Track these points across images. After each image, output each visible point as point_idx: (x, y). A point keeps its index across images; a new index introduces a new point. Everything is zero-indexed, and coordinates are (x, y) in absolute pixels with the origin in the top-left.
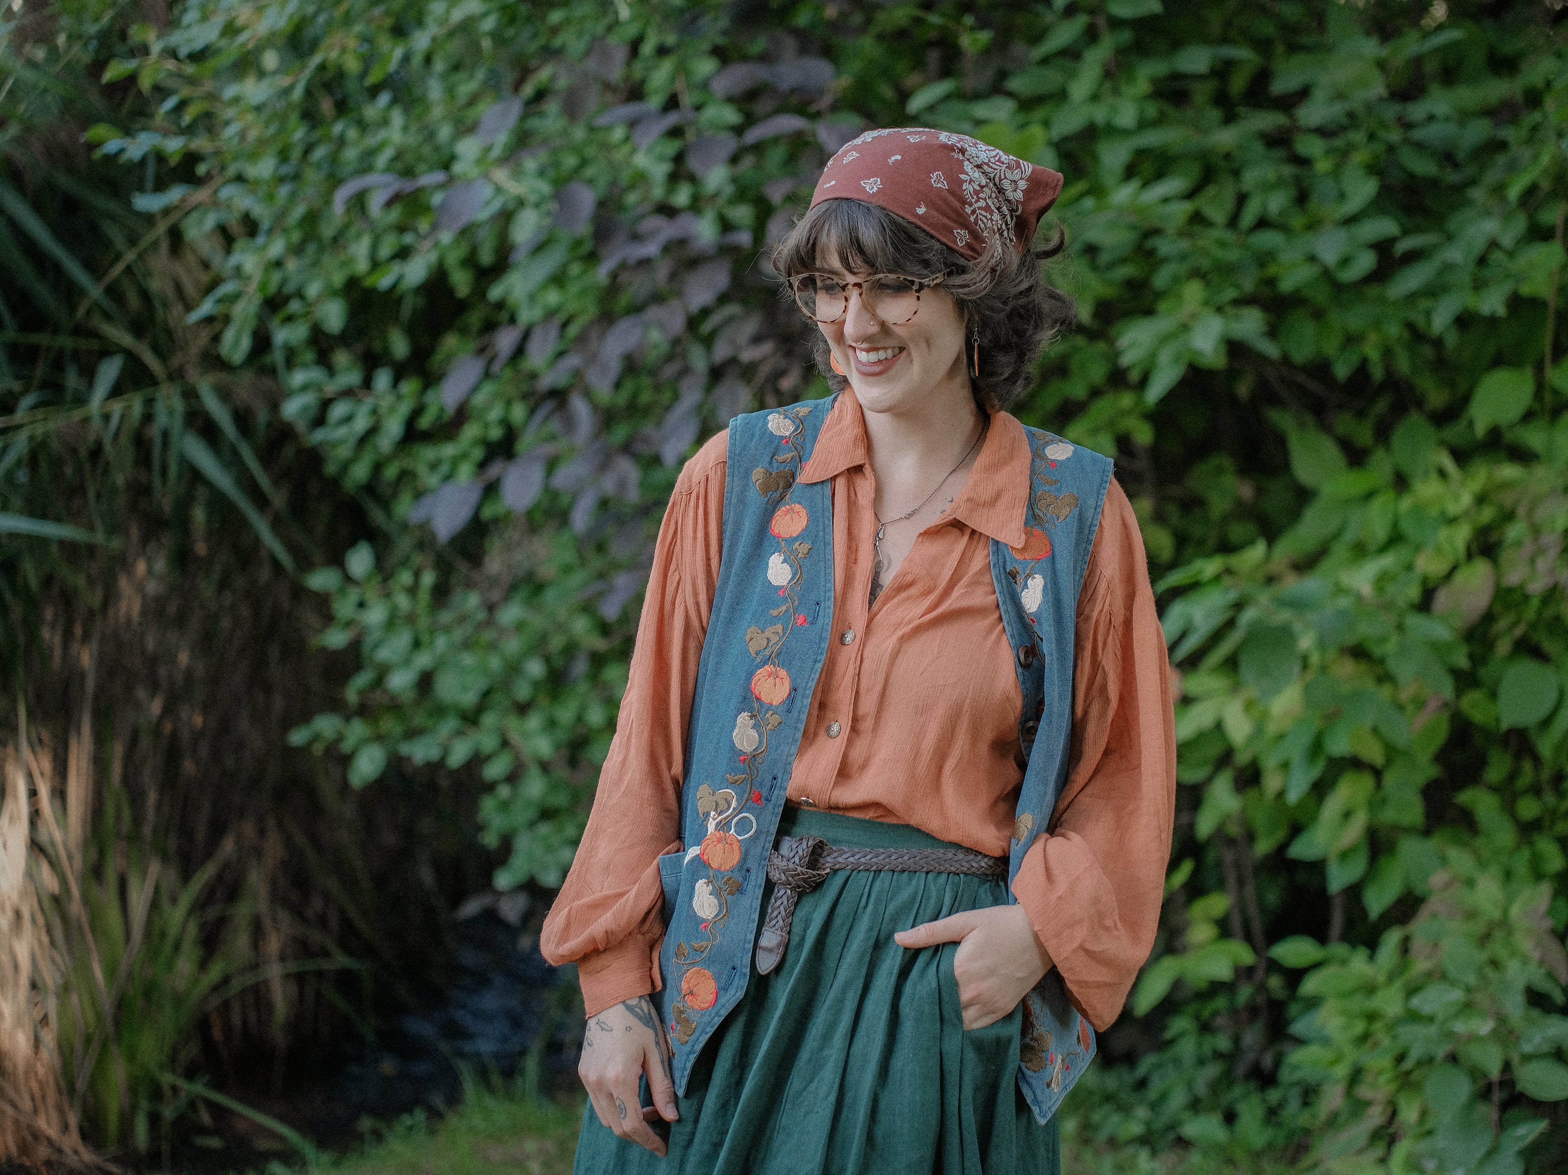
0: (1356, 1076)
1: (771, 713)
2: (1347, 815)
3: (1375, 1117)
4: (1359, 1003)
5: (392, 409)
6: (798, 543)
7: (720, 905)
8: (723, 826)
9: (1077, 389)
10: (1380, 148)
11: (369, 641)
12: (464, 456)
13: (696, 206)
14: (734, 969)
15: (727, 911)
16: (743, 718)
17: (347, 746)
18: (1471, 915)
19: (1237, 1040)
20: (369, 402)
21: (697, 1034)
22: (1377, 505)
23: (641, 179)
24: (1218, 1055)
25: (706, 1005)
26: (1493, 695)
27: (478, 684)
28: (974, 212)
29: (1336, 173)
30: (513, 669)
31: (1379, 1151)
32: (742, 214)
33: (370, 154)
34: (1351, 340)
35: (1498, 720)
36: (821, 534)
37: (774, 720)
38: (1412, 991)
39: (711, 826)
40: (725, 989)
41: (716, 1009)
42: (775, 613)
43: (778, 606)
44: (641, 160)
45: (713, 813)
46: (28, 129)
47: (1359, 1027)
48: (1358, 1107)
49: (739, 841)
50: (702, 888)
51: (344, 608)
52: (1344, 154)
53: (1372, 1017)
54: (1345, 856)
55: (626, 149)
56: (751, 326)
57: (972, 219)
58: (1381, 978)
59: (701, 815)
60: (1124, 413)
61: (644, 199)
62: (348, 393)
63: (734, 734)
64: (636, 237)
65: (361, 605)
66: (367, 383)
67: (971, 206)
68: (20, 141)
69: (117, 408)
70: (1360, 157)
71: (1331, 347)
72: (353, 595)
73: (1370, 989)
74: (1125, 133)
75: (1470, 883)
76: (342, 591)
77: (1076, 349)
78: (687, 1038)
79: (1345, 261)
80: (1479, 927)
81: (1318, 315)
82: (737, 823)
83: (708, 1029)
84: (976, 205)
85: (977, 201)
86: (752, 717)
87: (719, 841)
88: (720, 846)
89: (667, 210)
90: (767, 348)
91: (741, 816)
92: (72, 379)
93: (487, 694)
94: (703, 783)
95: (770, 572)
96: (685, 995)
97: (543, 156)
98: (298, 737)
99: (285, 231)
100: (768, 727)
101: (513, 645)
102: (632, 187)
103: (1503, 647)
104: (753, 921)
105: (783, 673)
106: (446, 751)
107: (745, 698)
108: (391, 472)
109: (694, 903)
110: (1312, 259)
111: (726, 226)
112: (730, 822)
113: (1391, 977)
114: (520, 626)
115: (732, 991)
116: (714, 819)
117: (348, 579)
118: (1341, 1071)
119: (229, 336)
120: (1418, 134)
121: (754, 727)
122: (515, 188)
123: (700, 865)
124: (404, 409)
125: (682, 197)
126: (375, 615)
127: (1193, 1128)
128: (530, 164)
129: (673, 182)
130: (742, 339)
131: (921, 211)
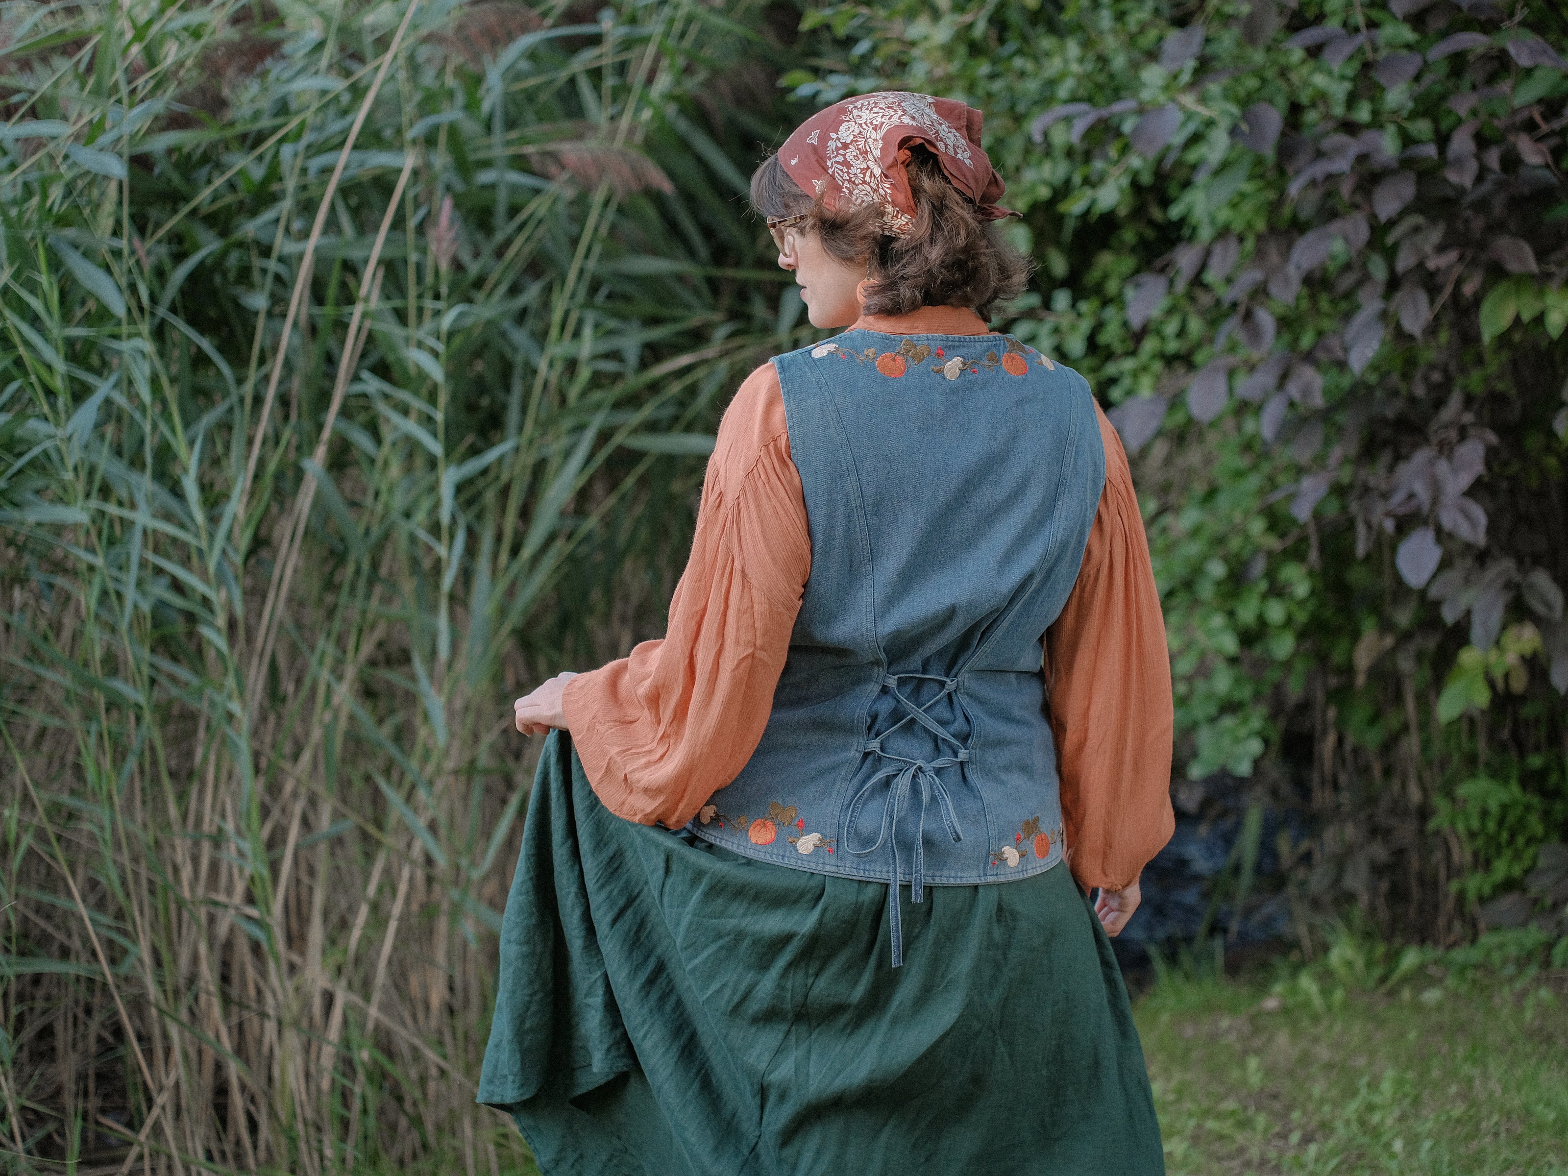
5: (1073, 328)
12: (1144, 369)
13: (1377, 122)
20: (1051, 321)
23: (1321, 98)
32: (1422, 128)
33: (1052, 83)
44: (1320, 80)
46: (716, 72)
55: (1305, 69)
56: (1435, 236)
61: (1326, 117)
62: (1029, 314)
64: (1319, 155)
66: (1047, 304)
68: (709, 84)
89: (1350, 128)
90: (1452, 256)
92: (759, 309)
97: (1225, 81)
101: (1192, 550)
102: (1313, 105)
111: (1407, 140)
114: (1195, 532)
122: (1205, 112)
124: (1085, 326)
125: (1363, 114)
128: (1214, 88)
129: (1351, 100)
130: (1428, 249)
131: (793, 162)
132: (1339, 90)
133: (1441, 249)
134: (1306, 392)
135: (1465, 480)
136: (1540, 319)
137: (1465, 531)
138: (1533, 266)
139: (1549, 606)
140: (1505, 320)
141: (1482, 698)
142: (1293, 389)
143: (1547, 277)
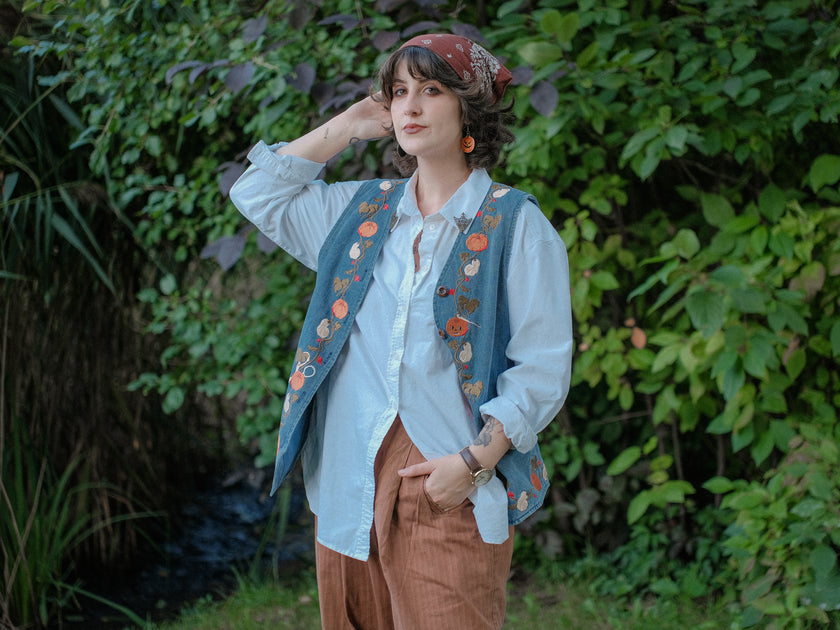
0: (761, 552)
2: (741, 408)
3: (773, 575)
4: (761, 512)
5: (185, 196)
9: (581, 174)
10: (752, 34)
11: (175, 330)
12: (228, 222)
13: (371, 76)
16: (324, 321)
17: (161, 391)
18: (820, 461)
19: (669, 536)
20: (172, 192)
22: (755, 234)
23: (337, 62)
24: (661, 545)
26: (827, 337)
27: (240, 351)
29: (729, 47)
30: (261, 342)
31: (777, 594)
33: (174, 52)
34: (741, 141)
35: (831, 353)
38: (791, 505)
42: (347, 272)
44: (336, 51)
47: (762, 525)
48: (763, 570)
51: (159, 311)
52: (734, 37)
53: (768, 520)
54: (741, 431)
55: (327, 45)
57: (474, 69)
58: (773, 498)
60: (612, 186)
61: (340, 72)
62: (160, 188)
64: (337, 93)
65: (169, 309)
66: (170, 183)
69: (17, 202)
70: (741, 39)
71: (730, 146)
72: (165, 304)
73: (767, 505)
74: (613, 27)
75: (819, 443)
76: (157, 302)
77: (586, 150)
79: (741, 95)
80: (826, 467)
81: (722, 128)
85: (477, 63)
89: (353, 78)
93: (245, 357)
95: (351, 251)
97: (280, 50)
98: (132, 387)
99: (124, 96)
101: (259, 329)
102: (332, 66)
103: (829, 310)
105: (346, 304)
106: (225, 389)
108: (172, 235)
110: (722, 94)
113: (778, 497)
114: (262, 318)
117: (161, 294)
118: (753, 550)
119: (93, 157)
120: (773, 26)
121: (328, 326)
122: (270, 67)
124: (193, 195)
125: (363, 71)
126: (179, 314)
127: (657, 586)
128: (273, 54)
129: (356, 63)
131: (449, 56)
132: (348, 57)
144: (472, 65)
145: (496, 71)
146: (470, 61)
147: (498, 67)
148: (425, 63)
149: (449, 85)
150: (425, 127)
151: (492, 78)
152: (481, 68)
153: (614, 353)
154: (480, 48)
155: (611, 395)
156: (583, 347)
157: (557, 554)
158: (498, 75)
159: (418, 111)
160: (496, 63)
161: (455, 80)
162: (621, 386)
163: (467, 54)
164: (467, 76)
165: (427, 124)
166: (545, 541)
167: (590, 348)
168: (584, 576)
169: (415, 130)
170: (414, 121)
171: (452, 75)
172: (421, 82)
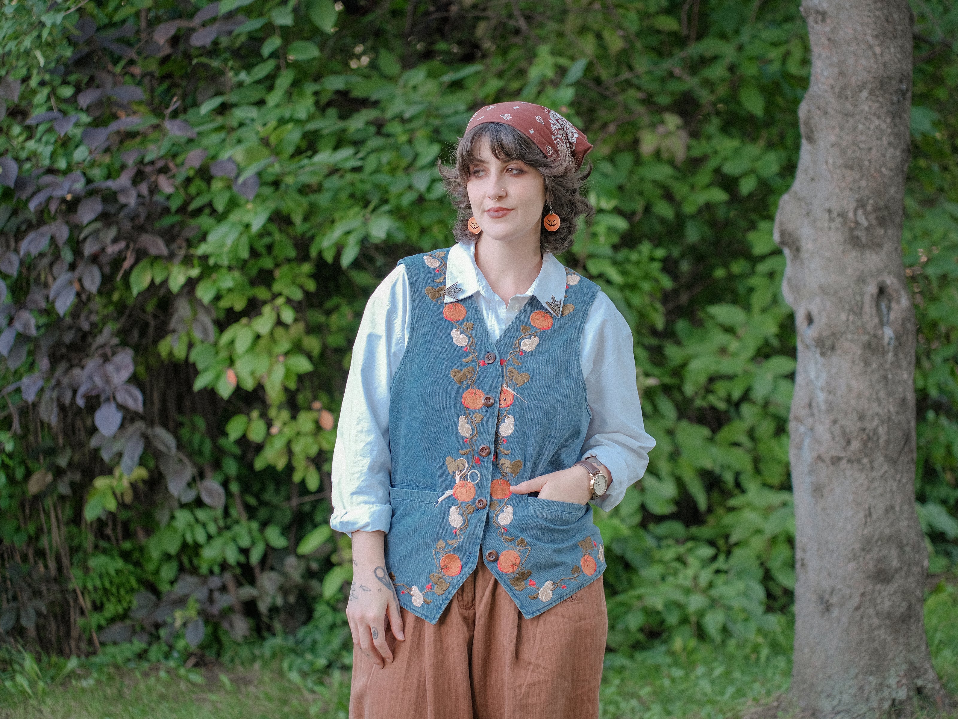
1: (476, 414)
6: (465, 323)
7: (464, 519)
8: (464, 478)
13: (70, 170)
14: (470, 553)
15: (467, 523)
16: (462, 419)
21: (450, 589)
23: (34, 155)
25: (456, 573)
28: (556, 139)
32: (97, 172)
36: (475, 315)
37: (479, 417)
39: (457, 478)
40: (466, 565)
41: (461, 576)
42: (466, 360)
43: (467, 357)
45: (457, 472)
49: (473, 485)
50: (454, 511)
56: (111, 234)
57: (555, 142)
59: (451, 473)
63: (459, 428)
67: (554, 136)
78: (443, 592)
82: (470, 476)
83: (456, 587)
84: (556, 136)
85: (557, 134)
86: (466, 418)
87: (463, 486)
88: (464, 489)
89: (53, 172)
90: (121, 245)
91: (471, 471)
94: (448, 456)
95: (454, 340)
96: (442, 569)
100: (476, 421)
104: (482, 527)
105: (480, 392)
107: (460, 408)
109: (449, 519)
111: (89, 180)
112: (467, 475)
115: (469, 565)
116: (458, 475)
121: (468, 423)
123: (452, 500)
125: (61, 164)
129: (53, 156)
130: (108, 240)
131: (532, 132)
132: (46, 150)
133: (115, 241)
134: (26, 326)
135: (125, 374)
136: (165, 282)
137: (131, 404)
138: (164, 251)
139: (167, 446)
140: (145, 282)
141: (112, 505)
142: (18, 326)
143: (171, 256)
144: (553, 138)
145: (574, 140)
146: (552, 133)
147: (576, 135)
148: (508, 141)
149: (535, 165)
150: (512, 210)
151: (571, 148)
152: (561, 139)
153: (305, 435)
154: (558, 116)
155: (297, 477)
156: (274, 430)
157: (245, 637)
158: (578, 144)
159: (503, 194)
160: (574, 131)
161: (540, 158)
162: (307, 467)
163: (547, 125)
164: (549, 150)
165: (514, 207)
166: (232, 625)
167: (281, 432)
168: (274, 655)
169: (500, 213)
170: (498, 205)
171: (537, 154)
172: (504, 162)
